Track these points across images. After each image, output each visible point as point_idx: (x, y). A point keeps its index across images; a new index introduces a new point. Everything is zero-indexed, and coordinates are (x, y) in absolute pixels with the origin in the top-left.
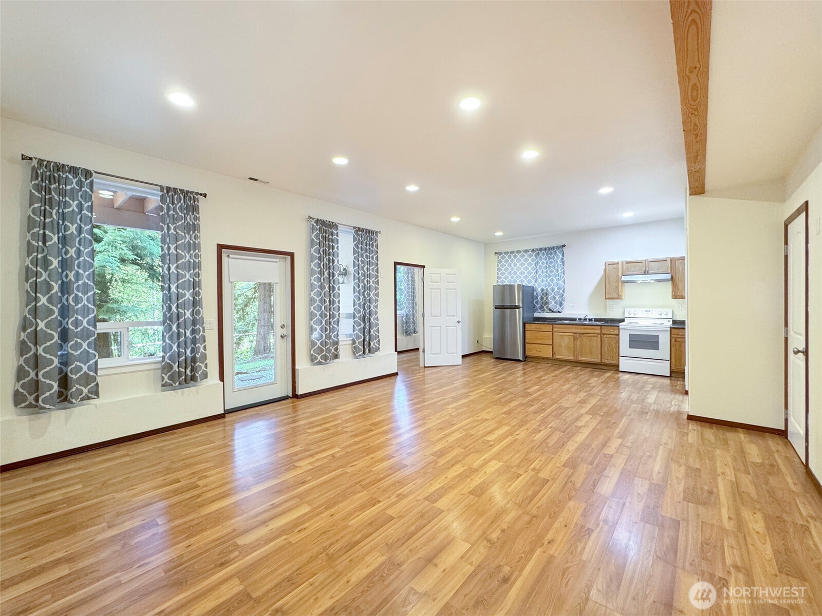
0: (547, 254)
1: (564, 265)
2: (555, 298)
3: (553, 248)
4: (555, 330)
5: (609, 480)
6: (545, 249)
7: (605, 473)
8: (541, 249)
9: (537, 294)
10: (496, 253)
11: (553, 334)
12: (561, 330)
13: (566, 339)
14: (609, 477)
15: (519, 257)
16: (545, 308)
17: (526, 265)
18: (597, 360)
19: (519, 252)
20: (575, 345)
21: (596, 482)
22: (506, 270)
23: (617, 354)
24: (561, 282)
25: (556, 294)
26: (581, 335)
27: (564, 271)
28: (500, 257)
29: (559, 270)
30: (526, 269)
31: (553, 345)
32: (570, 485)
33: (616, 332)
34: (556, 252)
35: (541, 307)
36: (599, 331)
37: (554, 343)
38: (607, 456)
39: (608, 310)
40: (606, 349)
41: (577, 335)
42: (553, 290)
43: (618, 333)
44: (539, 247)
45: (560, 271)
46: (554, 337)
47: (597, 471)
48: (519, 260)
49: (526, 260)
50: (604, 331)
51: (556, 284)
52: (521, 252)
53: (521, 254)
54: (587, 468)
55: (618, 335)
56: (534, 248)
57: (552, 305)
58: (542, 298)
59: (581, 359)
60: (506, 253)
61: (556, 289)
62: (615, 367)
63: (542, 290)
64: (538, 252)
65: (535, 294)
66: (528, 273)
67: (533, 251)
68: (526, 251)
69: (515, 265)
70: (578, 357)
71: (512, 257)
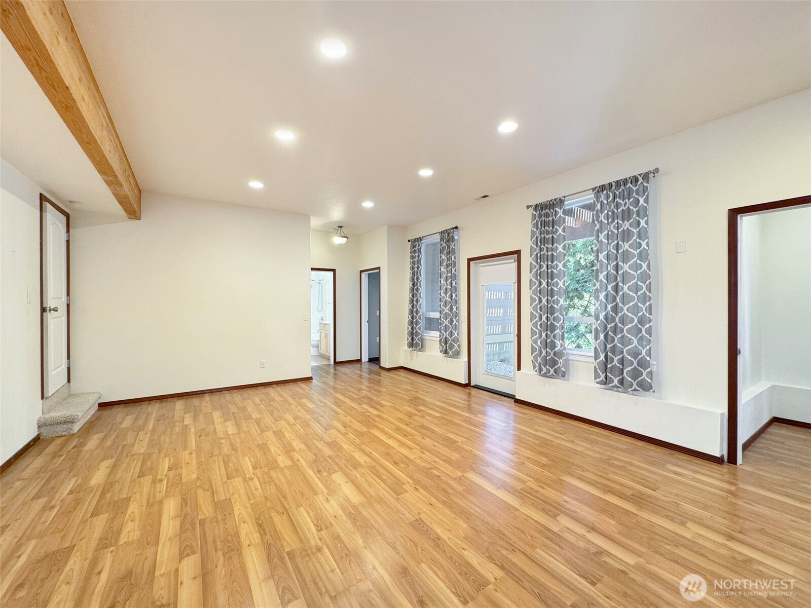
5: (171, 514)
7: (178, 522)
14: (172, 519)
21: (184, 504)
32: (207, 487)
38: (188, 551)
47: (189, 517)
54: (203, 513)
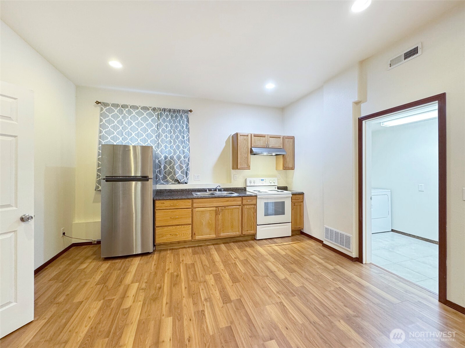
0: (172, 116)
1: (189, 133)
2: (181, 168)
3: (179, 111)
4: (195, 205)
6: (170, 111)
8: (164, 110)
9: (159, 161)
10: (98, 103)
11: (192, 211)
12: (202, 205)
13: (208, 215)
15: (134, 113)
16: (168, 178)
17: (145, 125)
18: (238, 233)
19: (135, 107)
20: (216, 220)
22: (115, 128)
23: (255, 224)
24: (186, 151)
25: (183, 162)
26: (223, 208)
27: (189, 138)
28: (104, 110)
29: (185, 136)
30: (145, 130)
31: (192, 224)
33: (254, 202)
34: (181, 117)
35: (165, 178)
36: (240, 203)
37: (194, 223)
39: (232, 180)
40: (246, 220)
41: (220, 208)
42: (179, 158)
43: (255, 203)
44: (162, 107)
45: (185, 138)
46: (194, 214)
48: (134, 118)
49: (145, 120)
50: (245, 202)
51: (182, 152)
52: (138, 108)
53: (137, 111)
55: (256, 205)
56: (156, 106)
57: (179, 175)
58: (165, 168)
59: (223, 235)
60: (116, 106)
61: (182, 158)
62: (253, 237)
63: (166, 158)
64: (161, 112)
65: (157, 161)
66: (147, 136)
67: (154, 109)
68: (145, 108)
69: (130, 123)
70: (220, 233)
71: (124, 112)
